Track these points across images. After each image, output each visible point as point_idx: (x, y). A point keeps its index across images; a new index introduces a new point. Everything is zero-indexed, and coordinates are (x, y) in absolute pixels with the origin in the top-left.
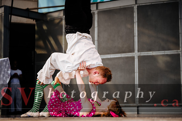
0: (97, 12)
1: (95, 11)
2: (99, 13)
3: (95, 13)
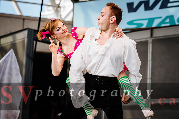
0: (151, 41)
1: (149, 39)
2: (153, 42)
3: (149, 42)
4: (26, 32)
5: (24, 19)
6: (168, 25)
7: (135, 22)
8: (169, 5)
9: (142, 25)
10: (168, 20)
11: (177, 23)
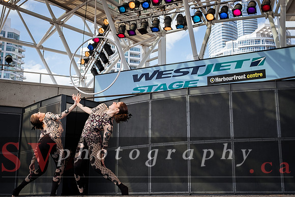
1: (149, 101)
2: (152, 103)
4: (61, 97)
5: (59, 87)
6: (163, 90)
7: (139, 89)
8: (163, 76)
9: (144, 90)
10: (162, 87)
11: (169, 89)
